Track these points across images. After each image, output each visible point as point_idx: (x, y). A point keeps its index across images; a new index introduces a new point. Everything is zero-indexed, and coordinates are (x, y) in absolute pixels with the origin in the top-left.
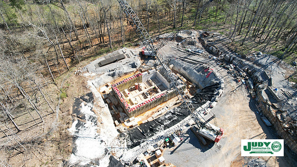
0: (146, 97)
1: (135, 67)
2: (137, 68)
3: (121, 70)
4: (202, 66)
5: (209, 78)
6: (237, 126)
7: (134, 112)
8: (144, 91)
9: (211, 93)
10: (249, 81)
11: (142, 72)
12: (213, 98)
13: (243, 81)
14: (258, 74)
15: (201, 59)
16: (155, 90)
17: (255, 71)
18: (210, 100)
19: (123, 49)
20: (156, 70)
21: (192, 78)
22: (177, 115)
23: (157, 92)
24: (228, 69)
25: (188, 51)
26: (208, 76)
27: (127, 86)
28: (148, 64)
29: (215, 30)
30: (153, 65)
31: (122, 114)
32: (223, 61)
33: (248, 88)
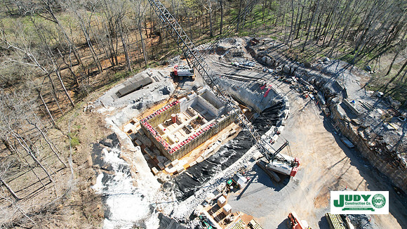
0: (188, 132)
1: (168, 93)
2: (171, 94)
3: (150, 99)
4: (256, 82)
5: (268, 97)
6: (314, 152)
7: (177, 153)
8: (185, 123)
9: (274, 116)
10: (319, 95)
11: (177, 99)
12: (278, 122)
13: (312, 96)
14: (329, 86)
15: (254, 74)
16: (199, 121)
17: (324, 82)
18: (275, 125)
19: (147, 70)
20: (198, 94)
21: (245, 100)
22: (236, 149)
23: (202, 123)
24: (290, 83)
25: (235, 65)
26: (266, 95)
27: (162, 119)
28: (184, 87)
29: (266, 35)
30: (191, 88)
31: (160, 159)
32: (281, 73)
33: (319, 104)
